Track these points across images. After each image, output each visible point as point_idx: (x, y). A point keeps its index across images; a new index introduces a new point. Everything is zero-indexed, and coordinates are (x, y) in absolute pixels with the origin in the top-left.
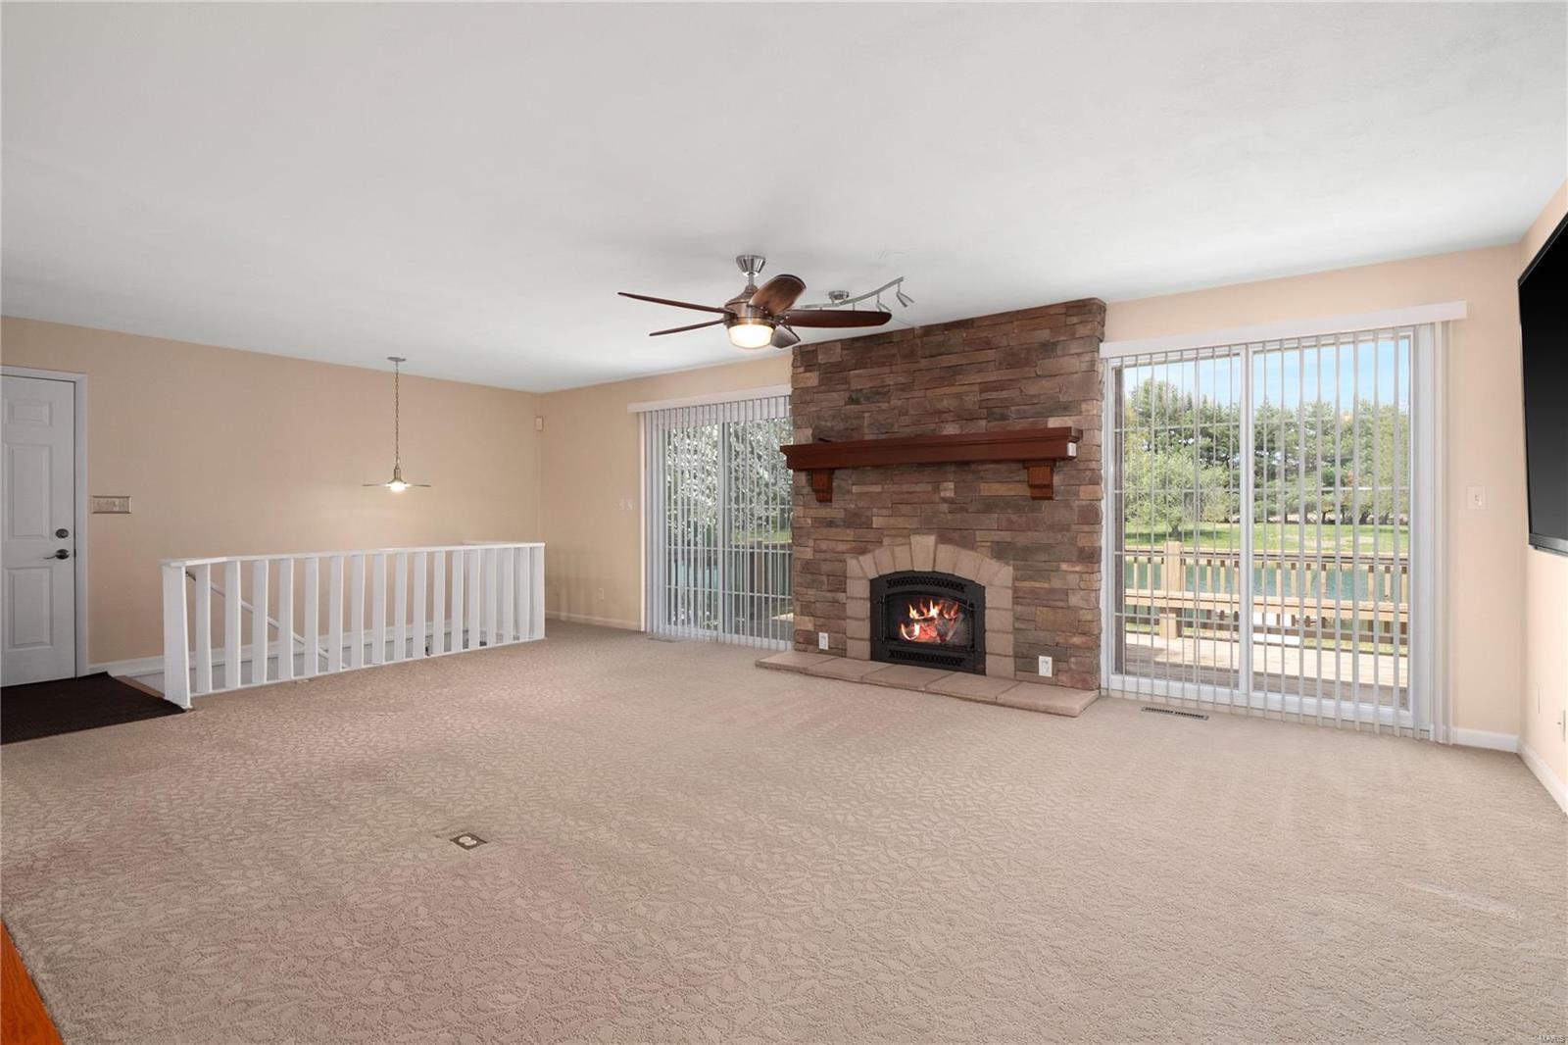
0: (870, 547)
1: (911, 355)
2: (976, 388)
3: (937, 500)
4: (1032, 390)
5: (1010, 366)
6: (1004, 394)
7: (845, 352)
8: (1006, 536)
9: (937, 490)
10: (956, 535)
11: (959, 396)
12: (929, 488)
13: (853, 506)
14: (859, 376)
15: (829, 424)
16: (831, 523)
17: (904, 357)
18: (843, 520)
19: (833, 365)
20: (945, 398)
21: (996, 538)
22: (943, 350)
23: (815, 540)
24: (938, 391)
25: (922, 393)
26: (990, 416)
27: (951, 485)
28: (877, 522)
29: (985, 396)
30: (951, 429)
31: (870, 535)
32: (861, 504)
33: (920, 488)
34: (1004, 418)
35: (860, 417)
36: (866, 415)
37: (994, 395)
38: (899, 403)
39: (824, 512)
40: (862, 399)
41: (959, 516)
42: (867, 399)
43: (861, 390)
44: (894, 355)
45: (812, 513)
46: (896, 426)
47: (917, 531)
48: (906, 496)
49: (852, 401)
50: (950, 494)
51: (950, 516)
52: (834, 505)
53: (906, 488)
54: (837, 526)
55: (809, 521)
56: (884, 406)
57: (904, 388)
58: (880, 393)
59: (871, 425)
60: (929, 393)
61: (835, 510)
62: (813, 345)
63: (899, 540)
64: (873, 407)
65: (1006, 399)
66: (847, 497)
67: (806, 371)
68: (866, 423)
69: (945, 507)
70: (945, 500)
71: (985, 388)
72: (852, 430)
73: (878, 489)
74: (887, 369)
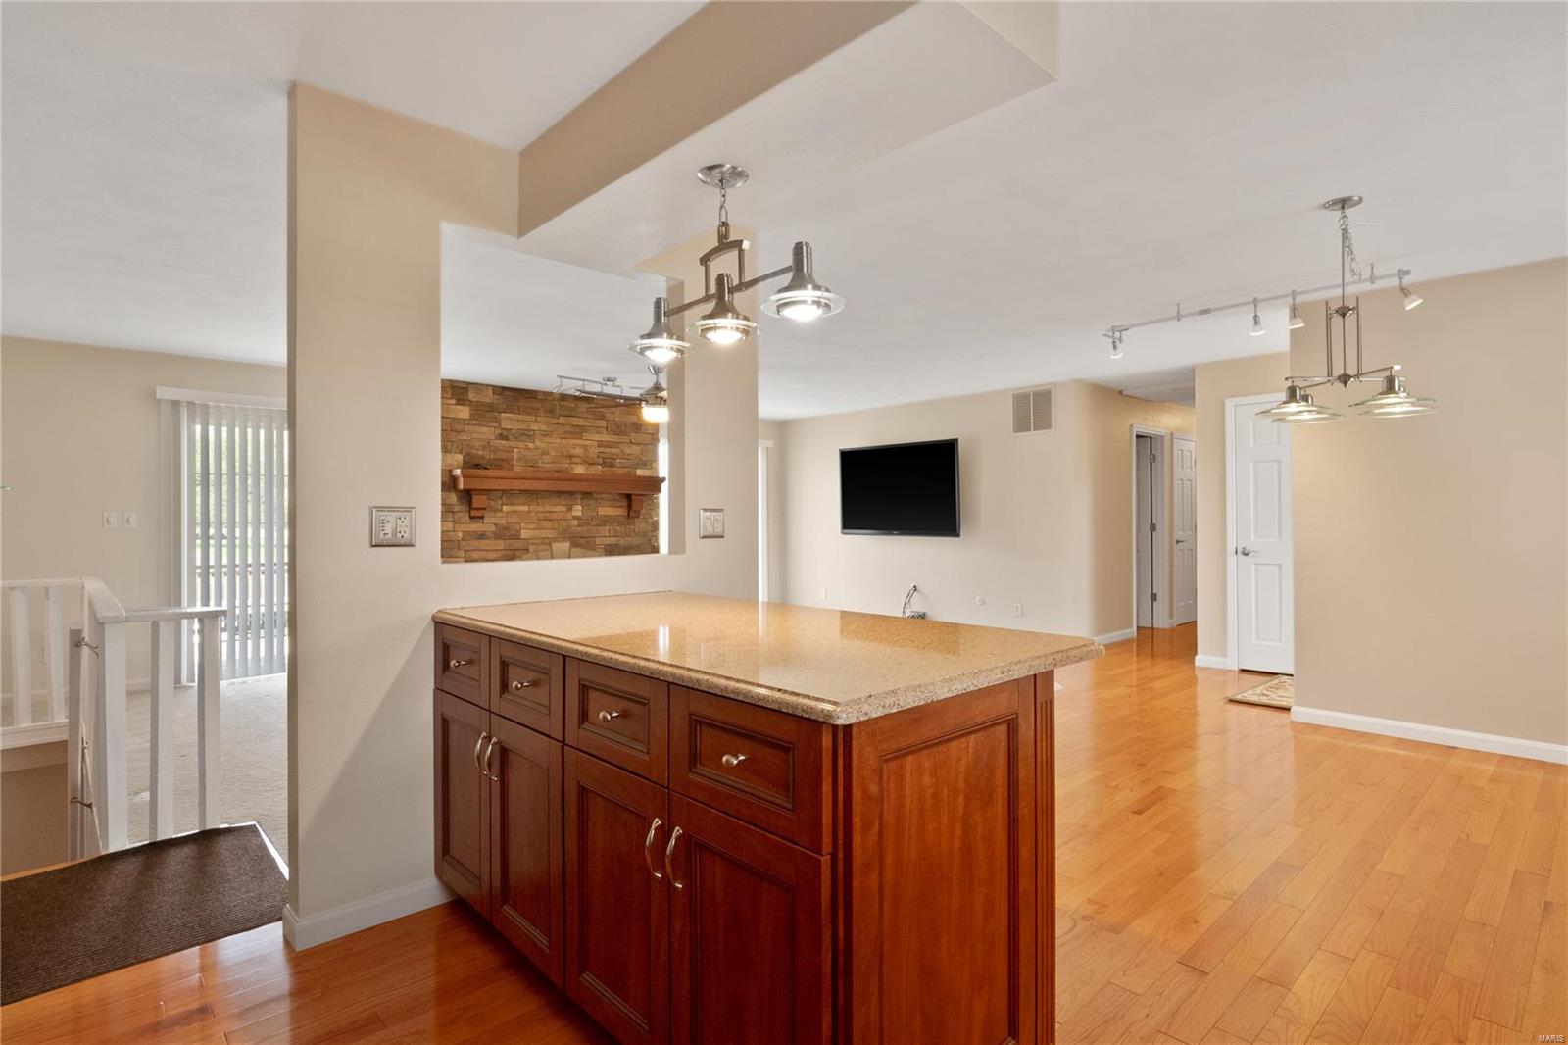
0: (517, 553)
1: (551, 411)
2: (596, 444)
3: (570, 517)
4: (628, 451)
5: (616, 434)
6: (613, 450)
7: (495, 397)
8: (613, 541)
9: (570, 509)
10: (583, 541)
11: (585, 447)
12: (564, 508)
13: (504, 522)
14: (509, 418)
15: (480, 453)
16: (482, 536)
17: (546, 411)
18: (495, 533)
19: (484, 404)
20: (576, 446)
21: (609, 542)
22: (573, 414)
23: (466, 551)
24: (571, 442)
25: (559, 440)
26: (604, 464)
27: (580, 507)
28: (524, 534)
29: (601, 449)
30: (580, 470)
31: (517, 544)
32: (510, 520)
33: (558, 508)
34: (612, 465)
35: (510, 450)
36: (516, 450)
37: (608, 450)
38: (542, 445)
39: (476, 527)
40: (511, 437)
41: (585, 528)
42: (516, 438)
43: (510, 430)
44: (538, 409)
45: (462, 528)
46: (540, 461)
47: (555, 540)
48: (548, 514)
49: (501, 437)
50: (579, 513)
51: (580, 529)
52: (486, 520)
53: (547, 508)
54: (488, 539)
55: (460, 535)
56: (531, 446)
57: (545, 434)
58: (526, 435)
59: (519, 459)
60: (564, 441)
61: (489, 524)
62: (463, 382)
63: (542, 547)
64: (521, 445)
65: (614, 454)
66: (499, 514)
67: (457, 404)
68: (515, 457)
69: (575, 522)
70: (575, 517)
71: (601, 444)
72: (502, 460)
73: (526, 508)
74: (534, 418)
